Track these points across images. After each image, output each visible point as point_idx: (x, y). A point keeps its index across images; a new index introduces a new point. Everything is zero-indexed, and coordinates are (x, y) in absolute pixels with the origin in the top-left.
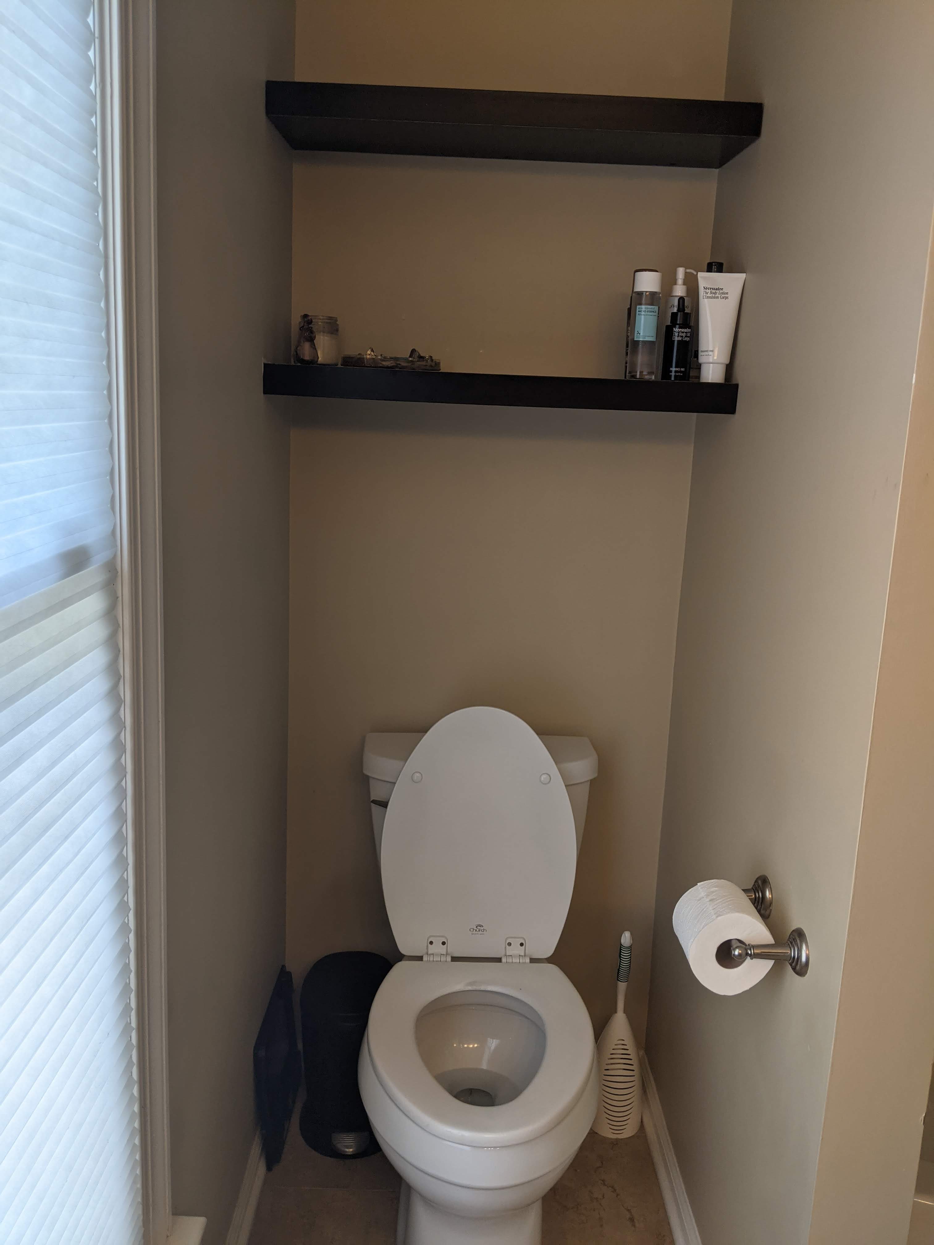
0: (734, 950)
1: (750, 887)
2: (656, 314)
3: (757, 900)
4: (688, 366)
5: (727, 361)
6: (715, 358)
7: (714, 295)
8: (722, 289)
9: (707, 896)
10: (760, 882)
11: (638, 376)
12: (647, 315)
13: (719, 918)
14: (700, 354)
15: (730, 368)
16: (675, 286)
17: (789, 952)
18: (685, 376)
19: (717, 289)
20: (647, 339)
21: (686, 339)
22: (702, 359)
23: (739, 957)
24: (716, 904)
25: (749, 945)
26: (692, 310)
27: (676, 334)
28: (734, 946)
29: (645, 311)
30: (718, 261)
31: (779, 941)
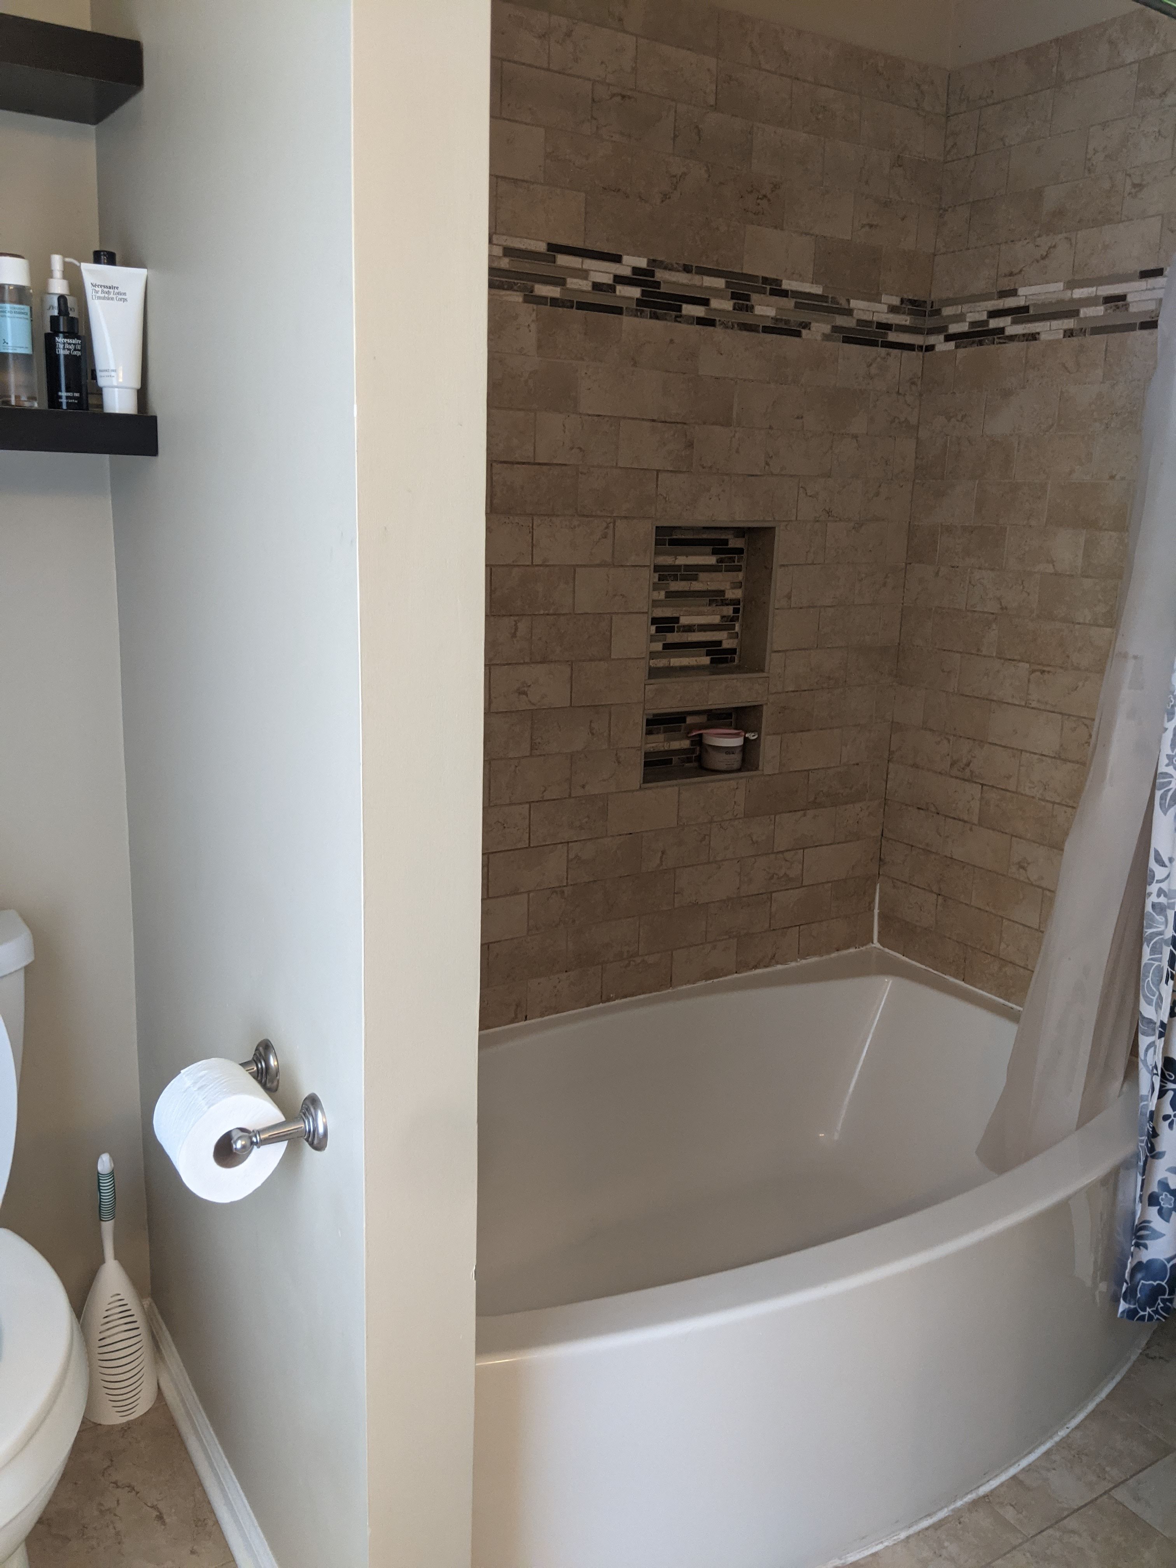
0: (235, 1142)
1: (250, 1058)
2: (28, 316)
3: (260, 1071)
4: (84, 388)
5: (137, 385)
6: (121, 380)
7: (106, 295)
8: (117, 288)
9: (195, 1083)
10: (261, 1049)
11: (13, 402)
12: (14, 317)
13: (212, 1108)
14: (99, 374)
15: (142, 394)
16: (51, 280)
17: (303, 1126)
18: (80, 405)
19: (110, 288)
20: (19, 351)
21: (75, 353)
22: (102, 381)
23: (243, 1150)
24: (206, 1092)
25: (253, 1131)
26: (80, 313)
27: (61, 346)
28: (235, 1138)
29: (11, 312)
30: (106, 250)
31: (290, 1115)
